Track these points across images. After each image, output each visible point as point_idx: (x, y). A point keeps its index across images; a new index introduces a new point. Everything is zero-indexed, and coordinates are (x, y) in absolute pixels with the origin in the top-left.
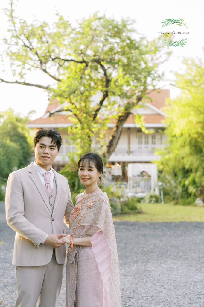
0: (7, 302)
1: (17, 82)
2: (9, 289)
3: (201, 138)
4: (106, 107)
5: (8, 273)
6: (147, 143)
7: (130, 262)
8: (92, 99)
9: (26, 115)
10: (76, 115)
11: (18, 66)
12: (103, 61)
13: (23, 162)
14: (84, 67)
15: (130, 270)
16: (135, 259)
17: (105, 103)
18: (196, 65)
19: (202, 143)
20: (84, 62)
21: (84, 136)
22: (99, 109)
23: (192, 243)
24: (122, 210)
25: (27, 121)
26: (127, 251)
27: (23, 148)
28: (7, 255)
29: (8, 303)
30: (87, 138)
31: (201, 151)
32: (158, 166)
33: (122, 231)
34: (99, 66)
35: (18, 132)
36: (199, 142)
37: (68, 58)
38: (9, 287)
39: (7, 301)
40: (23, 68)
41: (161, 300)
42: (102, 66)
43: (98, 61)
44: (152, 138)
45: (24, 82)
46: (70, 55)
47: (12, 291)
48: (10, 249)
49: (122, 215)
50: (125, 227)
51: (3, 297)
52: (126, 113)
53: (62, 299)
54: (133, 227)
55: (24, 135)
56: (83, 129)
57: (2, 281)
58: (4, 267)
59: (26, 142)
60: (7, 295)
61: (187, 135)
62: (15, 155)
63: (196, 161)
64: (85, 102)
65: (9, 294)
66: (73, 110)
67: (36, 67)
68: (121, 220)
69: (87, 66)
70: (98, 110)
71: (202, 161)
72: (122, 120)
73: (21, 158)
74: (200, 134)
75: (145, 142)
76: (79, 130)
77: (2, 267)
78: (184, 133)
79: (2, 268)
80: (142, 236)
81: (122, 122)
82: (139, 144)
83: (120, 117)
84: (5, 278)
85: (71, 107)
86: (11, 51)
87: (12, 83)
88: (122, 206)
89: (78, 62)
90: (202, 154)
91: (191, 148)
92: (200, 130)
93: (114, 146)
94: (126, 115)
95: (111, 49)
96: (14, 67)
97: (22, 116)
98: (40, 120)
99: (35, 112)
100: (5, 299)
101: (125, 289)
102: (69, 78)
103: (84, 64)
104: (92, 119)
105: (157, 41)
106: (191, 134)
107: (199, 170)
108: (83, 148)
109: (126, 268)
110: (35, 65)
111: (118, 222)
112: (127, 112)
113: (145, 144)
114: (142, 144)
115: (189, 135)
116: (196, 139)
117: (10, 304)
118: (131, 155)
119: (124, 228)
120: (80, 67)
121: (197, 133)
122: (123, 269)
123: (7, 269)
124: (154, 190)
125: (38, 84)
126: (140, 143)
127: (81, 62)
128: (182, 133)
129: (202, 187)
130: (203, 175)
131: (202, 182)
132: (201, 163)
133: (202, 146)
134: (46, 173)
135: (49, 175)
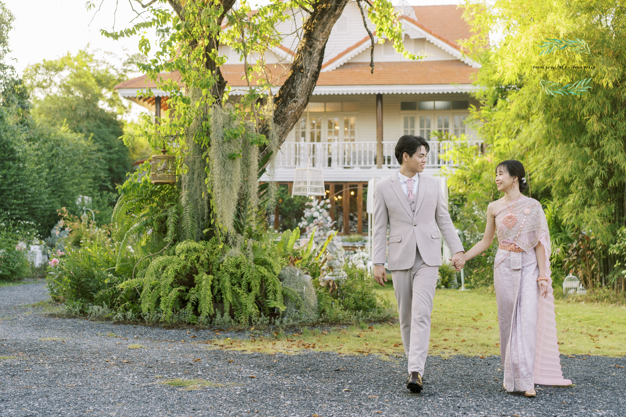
19: (583, 104)
31: (581, 128)
36: (574, 99)
63: (566, 160)
71: (586, 159)
75: (422, 132)
78: (527, 73)
90: (585, 139)
107: (572, 187)
118: (386, 166)
128: (520, 77)
129: (582, 240)
130: (585, 203)
131: (583, 225)
132: (580, 165)
133: (585, 111)
134: (408, 180)
135: (412, 182)
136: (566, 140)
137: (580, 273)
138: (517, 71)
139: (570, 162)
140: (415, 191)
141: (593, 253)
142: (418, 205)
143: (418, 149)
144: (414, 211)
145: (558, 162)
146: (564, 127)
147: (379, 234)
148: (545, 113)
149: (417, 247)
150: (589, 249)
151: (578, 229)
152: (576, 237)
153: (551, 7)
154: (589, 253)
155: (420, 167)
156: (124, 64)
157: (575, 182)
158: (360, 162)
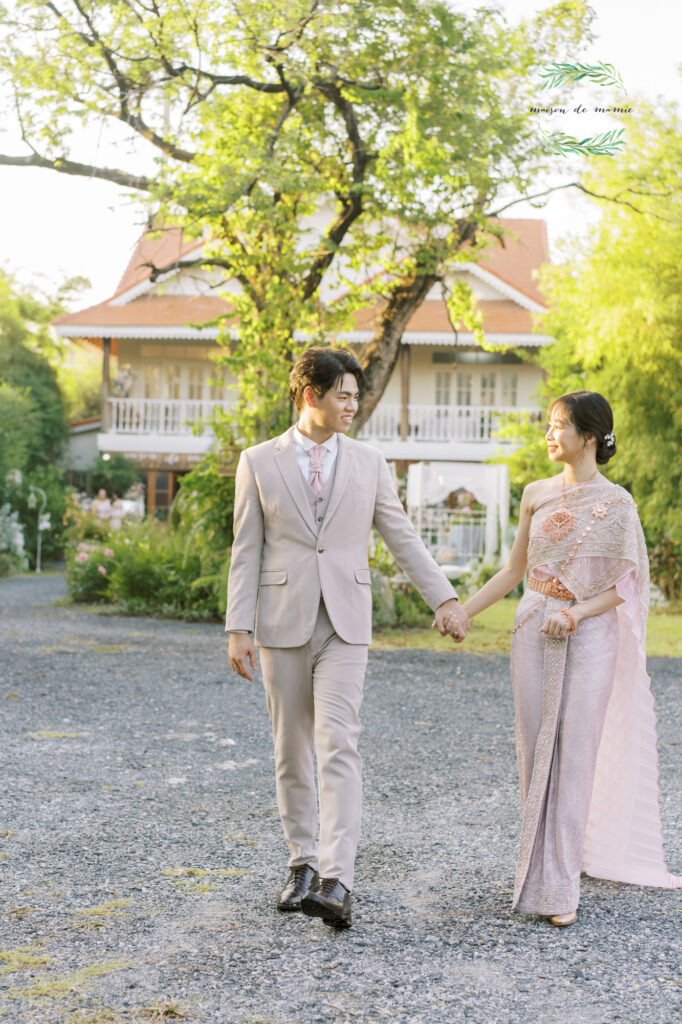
0: (43, 911)
1: (37, 161)
2: (43, 865)
3: (668, 374)
4: (352, 252)
5: (30, 810)
6: (465, 399)
7: (473, 781)
8: (304, 221)
9: (53, 292)
10: (242, 279)
11: (40, 102)
12: (347, 84)
13: (42, 454)
14: (279, 104)
15: (483, 808)
16: (487, 771)
17: (348, 240)
18: (658, 124)
19: (671, 394)
20: (284, 86)
21: (272, 354)
22: (330, 257)
23: (674, 722)
24: (399, 614)
25: (56, 316)
26: (448, 744)
27: (44, 407)
28: (18, 750)
29: (47, 916)
30: (282, 359)
31: (667, 420)
32: (510, 475)
33: (412, 681)
34: (330, 108)
35: (29, 353)
36: (661, 389)
37: (225, 70)
38: (43, 859)
39: (42, 906)
40: (62, 110)
41: (638, 914)
42: (343, 107)
43: (330, 90)
44: (484, 385)
45: (62, 159)
46: (232, 61)
47: (55, 873)
48: (24, 730)
49: (399, 631)
50: (420, 667)
51: (26, 895)
52: (418, 277)
53: (252, 905)
54: (448, 670)
55: (45, 359)
56: (269, 327)
57: (13, 835)
58: (13, 791)
59: (55, 387)
60: (39, 885)
61: (623, 362)
62: (17, 428)
63: (650, 455)
64: (279, 233)
65: (46, 883)
66: (233, 263)
67: (103, 110)
68: (400, 645)
69: (292, 101)
70: (324, 262)
71: (671, 455)
72: (404, 301)
73: (37, 441)
74: (666, 361)
75: (460, 394)
76: (255, 329)
77: (6, 788)
78: (609, 356)
79: (6, 792)
80: (485, 696)
81: (405, 309)
82: (438, 402)
83: (398, 290)
84: (22, 827)
85: (226, 251)
86: (17, 53)
87: (20, 162)
88: (397, 601)
89: (259, 87)
90: (672, 432)
91: (631, 411)
92: (667, 347)
93: (376, 393)
94: (421, 283)
95: (375, 50)
96: (27, 106)
97: (41, 300)
98: (103, 311)
99: (86, 283)
100: (33, 901)
101: (485, 872)
102: (224, 144)
103: (281, 96)
104: (302, 294)
105: (531, 29)
106: (636, 363)
107: (656, 485)
108: (270, 396)
109: (465, 801)
110: (101, 104)
111: (389, 653)
112: (423, 272)
113: (459, 403)
114: (447, 402)
115: (629, 367)
116: (652, 378)
117: (56, 920)
118: (412, 438)
119: (416, 672)
120: (266, 107)
121: (657, 357)
122: (454, 803)
123: (25, 797)
124: (498, 553)
125: (111, 167)
126: (441, 398)
127: (271, 89)
128: (602, 359)
129: (666, 545)
130: (670, 503)
131: (666, 528)
132: (666, 462)
133: (672, 402)
134: (314, 448)
135: (323, 453)
136: (652, 431)
137: (662, 582)
138: (599, 355)
139: (654, 458)
140: (327, 473)
141: (677, 561)
142: (333, 506)
143: (337, 381)
144: (321, 519)
145: (642, 455)
146: (649, 417)
147: (242, 563)
148: (628, 400)
149: (322, 600)
150: (673, 555)
151: (662, 534)
152: (659, 541)
153: (639, 290)
154: (672, 560)
155: (339, 419)
156: (61, 290)
157: (660, 480)
158: (378, 432)
